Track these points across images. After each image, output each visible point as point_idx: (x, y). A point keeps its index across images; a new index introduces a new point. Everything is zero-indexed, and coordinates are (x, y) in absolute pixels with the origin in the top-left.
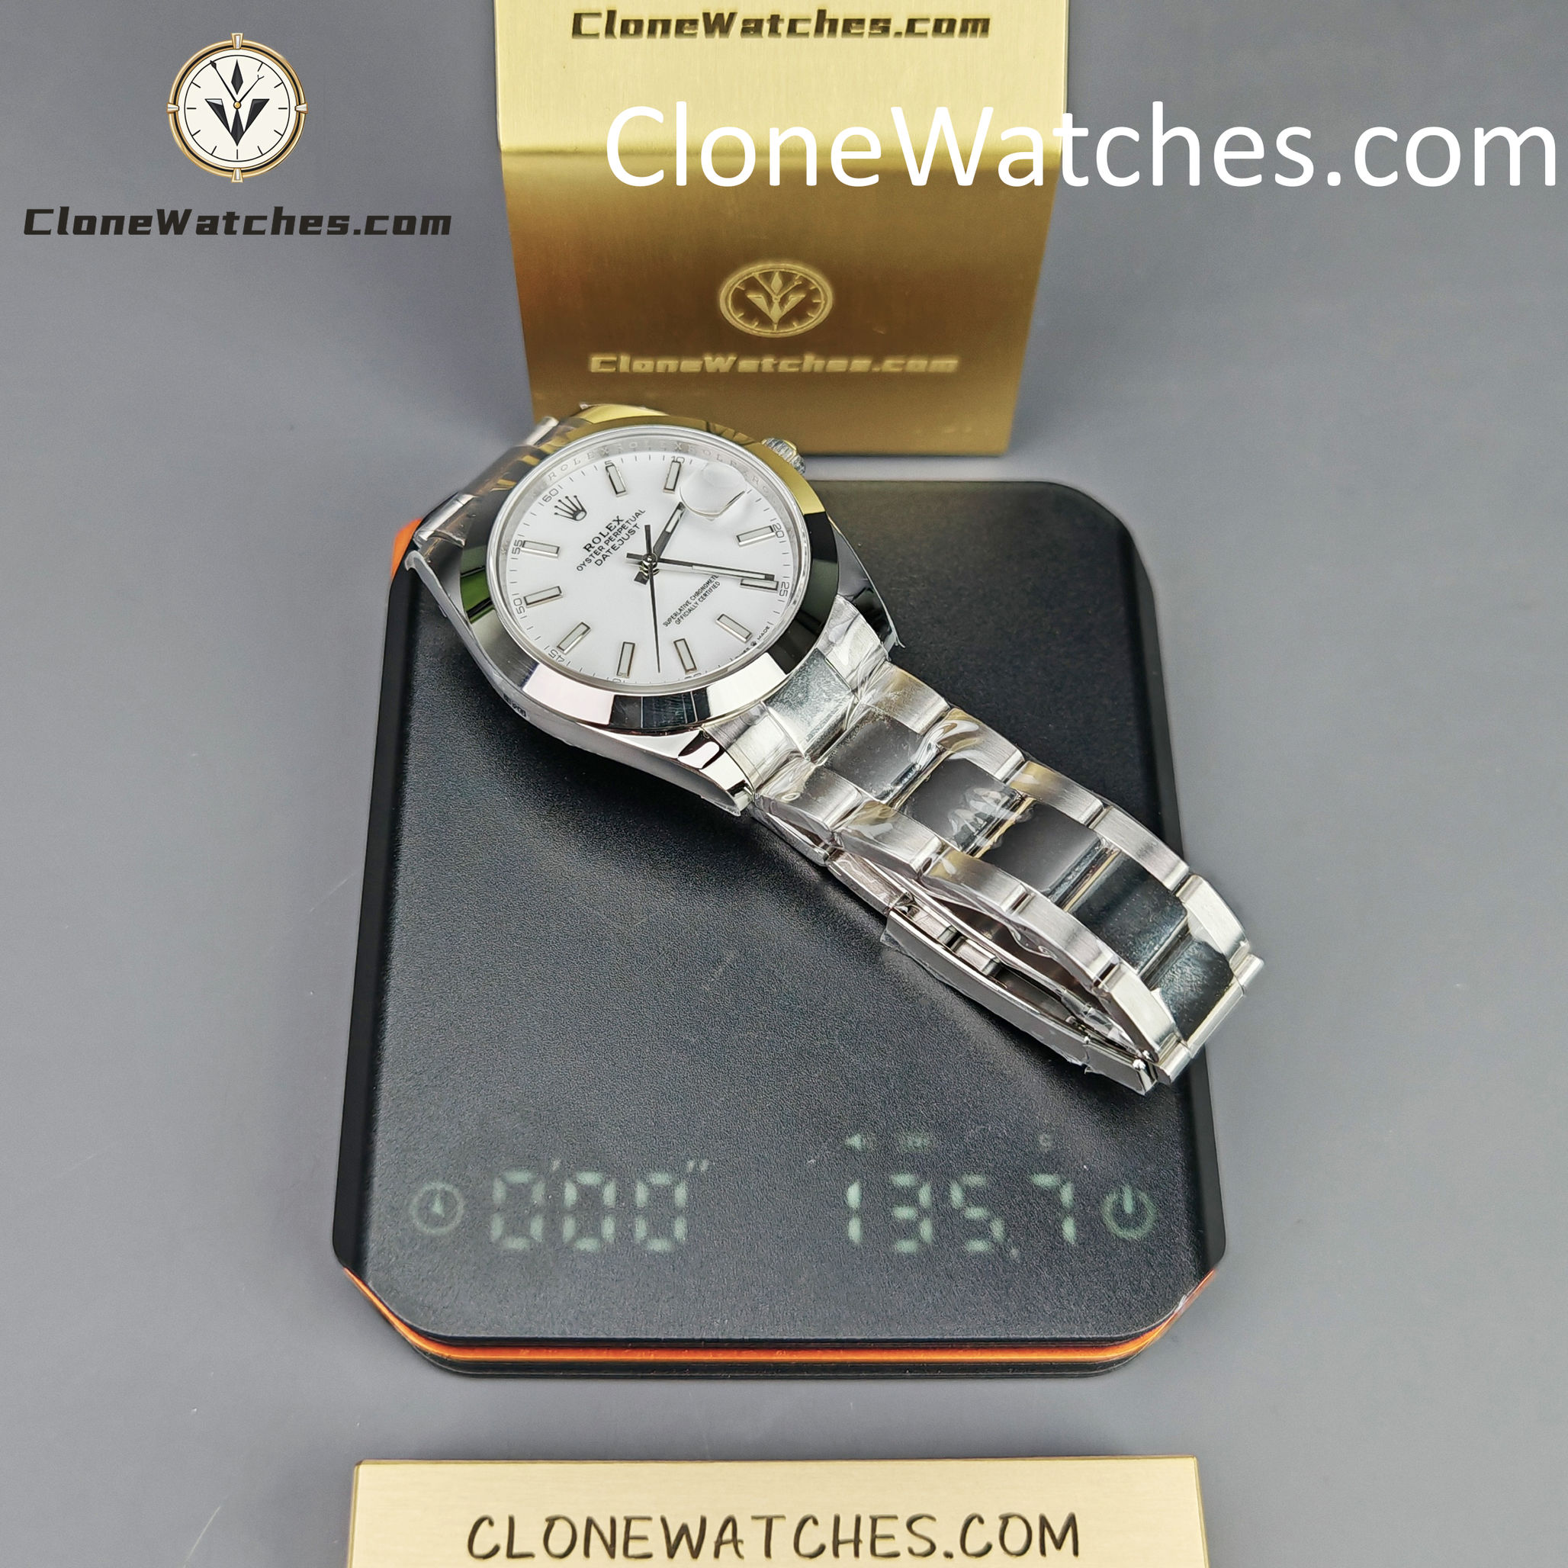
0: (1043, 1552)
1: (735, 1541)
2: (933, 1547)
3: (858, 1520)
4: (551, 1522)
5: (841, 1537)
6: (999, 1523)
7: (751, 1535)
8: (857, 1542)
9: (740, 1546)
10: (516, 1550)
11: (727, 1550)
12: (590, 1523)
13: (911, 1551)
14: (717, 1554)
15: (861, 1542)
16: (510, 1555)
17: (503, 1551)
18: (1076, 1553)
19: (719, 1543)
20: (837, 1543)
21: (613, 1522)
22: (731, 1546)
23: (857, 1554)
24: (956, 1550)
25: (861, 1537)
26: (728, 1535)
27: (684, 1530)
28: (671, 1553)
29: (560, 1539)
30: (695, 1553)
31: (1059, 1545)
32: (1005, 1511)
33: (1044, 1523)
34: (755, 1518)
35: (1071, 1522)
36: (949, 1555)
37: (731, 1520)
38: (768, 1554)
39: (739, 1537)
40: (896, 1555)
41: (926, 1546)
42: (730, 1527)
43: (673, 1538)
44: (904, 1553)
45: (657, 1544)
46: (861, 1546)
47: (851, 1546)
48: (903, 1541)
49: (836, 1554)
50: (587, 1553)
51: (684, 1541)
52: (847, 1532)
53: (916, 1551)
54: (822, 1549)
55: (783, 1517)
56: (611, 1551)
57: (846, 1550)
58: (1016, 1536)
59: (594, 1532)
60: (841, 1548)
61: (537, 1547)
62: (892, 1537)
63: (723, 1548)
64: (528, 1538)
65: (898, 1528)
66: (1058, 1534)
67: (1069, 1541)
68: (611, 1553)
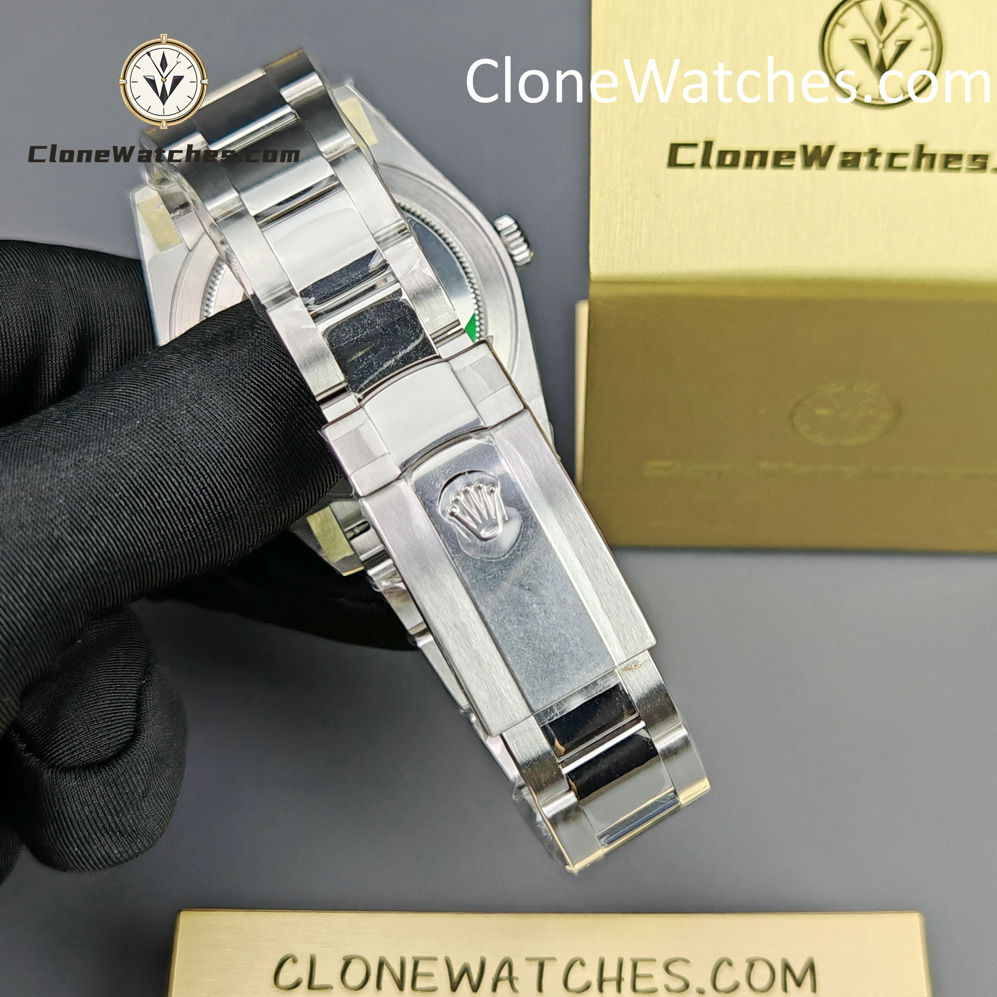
0: (785, 989)
1: (511, 979)
2: (687, 986)
3: (621, 964)
4: (347, 964)
5: (606, 975)
6: (746, 966)
7: (526, 974)
8: (619, 980)
9: (515, 982)
10: (317, 982)
11: (503, 986)
12: (381, 964)
13: (668, 989)
14: (494, 989)
15: (623, 980)
16: (310, 986)
17: (305, 983)
18: (814, 990)
19: (497, 980)
20: (601, 981)
21: (402, 962)
22: (507, 982)
23: (619, 990)
24: (709, 988)
25: (623, 976)
26: (505, 973)
27: (466, 970)
28: (454, 987)
29: (355, 974)
30: (475, 988)
31: (799, 984)
32: (752, 955)
33: (787, 967)
34: (529, 959)
35: (811, 967)
36: (701, 992)
37: (507, 963)
38: (540, 989)
39: (514, 974)
40: (654, 991)
41: (680, 984)
42: (506, 967)
43: (456, 973)
44: (662, 991)
45: (441, 980)
46: (623, 983)
47: (615, 983)
48: (660, 979)
49: (601, 989)
50: (379, 986)
51: (465, 980)
52: (610, 972)
53: (672, 987)
54: (587, 987)
55: (554, 959)
57: (610, 988)
58: (761, 976)
59: (385, 972)
60: (605, 985)
61: (335, 981)
62: (651, 976)
63: (500, 984)
64: (327, 973)
65: (657, 971)
66: (798, 973)
67: (808, 981)
68: (401, 986)
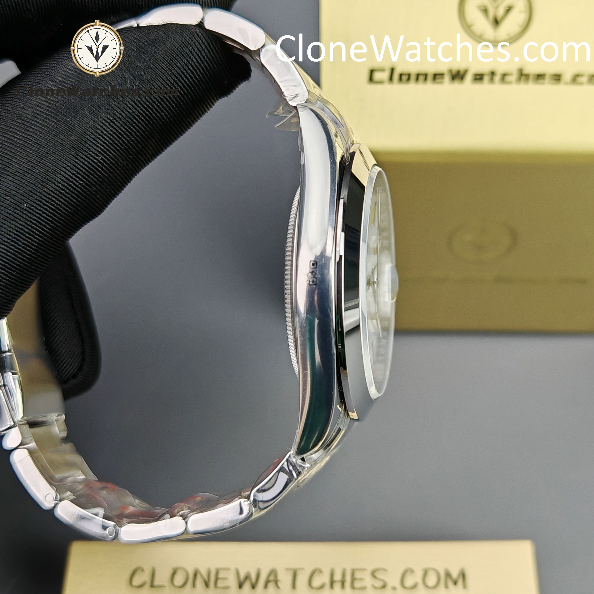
0: (447, 587)
1: (276, 582)
2: (385, 585)
4: (175, 571)
5: (335, 579)
6: (423, 573)
7: (285, 579)
8: (343, 583)
9: (278, 583)
10: (156, 583)
11: (271, 585)
12: (196, 572)
13: (374, 587)
14: (265, 587)
15: (346, 582)
16: (151, 586)
17: (148, 584)
18: (464, 587)
19: (267, 582)
20: (332, 583)
21: (209, 572)
22: (273, 583)
23: (343, 588)
24: (399, 586)
25: (346, 579)
26: (272, 577)
27: (248, 576)
28: (240, 586)
29: (180, 578)
30: (253, 587)
31: (455, 583)
32: (426, 566)
33: (448, 573)
34: (288, 569)
35: (463, 575)
36: (394, 588)
37: (273, 572)
38: (294, 587)
39: (278, 578)
40: (364, 588)
41: (382, 584)
43: (242, 578)
44: (370, 588)
45: (232, 582)
46: (345, 584)
47: (340, 583)
48: (368, 581)
49: (331, 588)
50: (194, 586)
51: (248, 582)
52: (338, 577)
53: (376, 586)
54: (323, 586)
55: (303, 569)
56: (207, 584)
57: (337, 586)
58: (432, 580)
59: (199, 576)
60: (334, 584)
61: (167, 583)
62: (363, 579)
63: (269, 584)
64: (162, 578)
65: (367, 576)
66: (454, 577)
67: (460, 582)
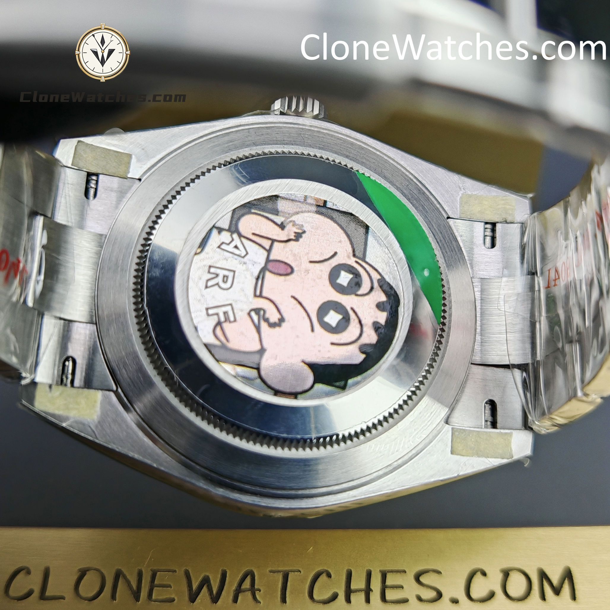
0: (543, 597)
1: (253, 590)
2: (440, 595)
3: (369, 575)
4: (83, 573)
5: (354, 586)
6: (500, 576)
7: (269, 585)
8: (368, 591)
9: (257, 593)
10: (48, 593)
11: (245, 598)
12: (118, 575)
13: (420, 599)
14: (235, 600)
15: (372, 591)
16: (43, 597)
17: (37, 594)
18: (574, 597)
19: (238, 591)
20: (349, 592)
21: (140, 575)
22: (249, 594)
23: (368, 600)
24: (462, 597)
25: (372, 587)
26: (247, 584)
27: (206, 581)
29: (90, 585)
30: (215, 599)
31: (557, 591)
33: (543, 576)
34: (273, 572)
35: (568, 575)
36: (455, 601)
37: (249, 573)
38: (284, 599)
39: (257, 587)
40: (405, 601)
41: (432, 594)
42: (248, 579)
43: (195, 585)
44: (413, 600)
45: (179, 591)
46: (371, 593)
47: (363, 594)
48: (411, 590)
49: (348, 600)
50: (113, 597)
51: (205, 589)
52: (358, 583)
53: (423, 597)
54: (335, 597)
55: (299, 571)
56: (135, 596)
57: (358, 599)
58: (517, 585)
59: (121, 581)
60: (353, 597)
61: (69, 591)
62: (401, 587)
63: (241, 595)
64: (61, 584)
65: (408, 581)
66: (555, 581)
67: (566, 589)
68: (137, 596)
